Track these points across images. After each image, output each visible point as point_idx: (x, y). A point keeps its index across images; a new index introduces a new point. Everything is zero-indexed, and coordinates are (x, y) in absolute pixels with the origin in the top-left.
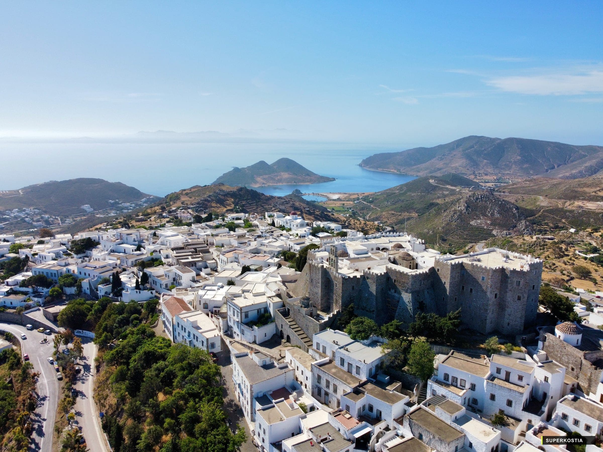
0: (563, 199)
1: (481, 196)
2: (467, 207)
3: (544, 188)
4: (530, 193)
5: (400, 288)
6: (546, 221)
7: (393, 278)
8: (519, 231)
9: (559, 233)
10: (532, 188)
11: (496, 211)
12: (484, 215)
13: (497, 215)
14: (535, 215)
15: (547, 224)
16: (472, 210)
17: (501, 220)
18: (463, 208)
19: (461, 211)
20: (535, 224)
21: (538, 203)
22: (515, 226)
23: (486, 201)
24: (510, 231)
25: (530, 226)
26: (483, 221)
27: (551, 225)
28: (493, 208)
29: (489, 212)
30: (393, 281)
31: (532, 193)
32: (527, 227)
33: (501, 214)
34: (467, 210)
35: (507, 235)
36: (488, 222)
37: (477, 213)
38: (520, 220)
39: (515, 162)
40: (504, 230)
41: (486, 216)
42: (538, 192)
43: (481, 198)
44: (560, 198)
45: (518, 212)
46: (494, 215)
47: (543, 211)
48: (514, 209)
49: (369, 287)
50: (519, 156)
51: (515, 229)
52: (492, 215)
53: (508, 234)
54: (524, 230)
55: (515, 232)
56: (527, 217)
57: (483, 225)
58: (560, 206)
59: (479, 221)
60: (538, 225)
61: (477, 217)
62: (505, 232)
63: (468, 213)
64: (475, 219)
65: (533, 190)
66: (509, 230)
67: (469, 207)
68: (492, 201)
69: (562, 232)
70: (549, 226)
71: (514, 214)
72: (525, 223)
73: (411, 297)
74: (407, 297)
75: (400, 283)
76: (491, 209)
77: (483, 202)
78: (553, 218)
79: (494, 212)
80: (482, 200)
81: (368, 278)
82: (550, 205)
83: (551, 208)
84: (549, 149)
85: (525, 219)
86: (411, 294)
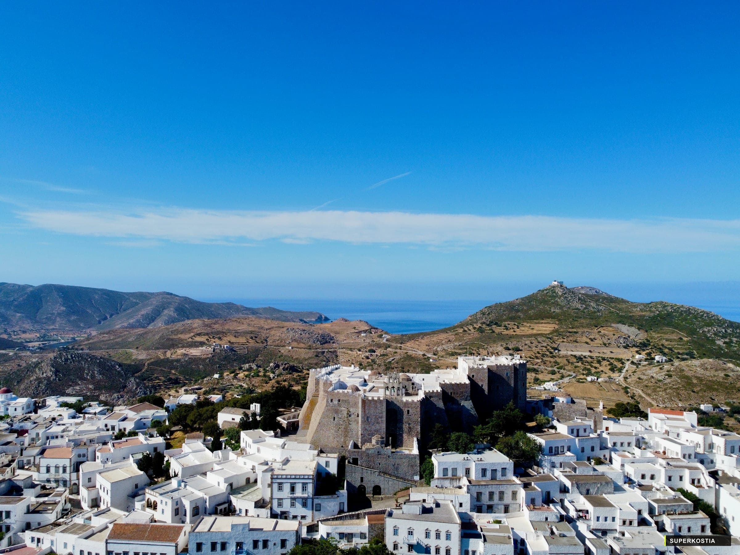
0: (161, 349)
1: (71, 356)
2: (56, 373)
3: (130, 340)
4: (115, 347)
5: (458, 399)
6: (156, 375)
7: (449, 391)
8: (130, 391)
9: (203, 381)
10: (115, 341)
11: (96, 372)
12: (82, 379)
13: (99, 377)
14: (141, 370)
15: (157, 378)
16: (64, 375)
17: (105, 382)
18: (50, 374)
19: (48, 378)
20: (145, 380)
21: (134, 357)
22: (125, 387)
23: (79, 362)
24: (121, 393)
25: (141, 383)
26: (83, 386)
27: (163, 378)
28: (91, 368)
29: (87, 374)
30: (450, 394)
31: (118, 347)
32: (138, 385)
33: (104, 375)
34: (56, 376)
35: (119, 398)
36: (91, 386)
37: (72, 377)
38: (127, 378)
39: (59, 314)
40: (114, 394)
41: (86, 379)
42: (125, 344)
43: (72, 358)
44: (158, 348)
45: (123, 370)
46: (95, 377)
47: (148, 364)
48: (117, 366)
49: (436, 405)
50: (62, 306)
51: (125, 390)
52: (93, 377)
53: (120, 396)
54: (136, 388)
55: (127, 393)
56: (134, 374)
57: (85, 392)
58: (162, 357)
59: (78, 388)
60: (149, 380)
61: (73, 382)
62: (115, 395)
63: (59, 380)
64: (71, 386)
65: (117, 343)
66: (119, 392)
67: (59, 372)
68: (87, 360)
69: (205, 379)
70: (161, 380)
71: (119, 372)
72: (135, 381)
73: (472, 404)
74: (468, 404)
75: (457, 394)
76: (89, 371)
77: (76, 363)
78: (161, 370)
79: (94, 373)
80: (73, 361)
81: (431, 397)
82: (149, 357)
83: (152, 360)
84: (97, 297)
85: (132, 376)
86: (471, 401)
